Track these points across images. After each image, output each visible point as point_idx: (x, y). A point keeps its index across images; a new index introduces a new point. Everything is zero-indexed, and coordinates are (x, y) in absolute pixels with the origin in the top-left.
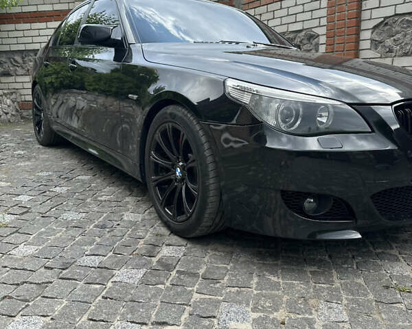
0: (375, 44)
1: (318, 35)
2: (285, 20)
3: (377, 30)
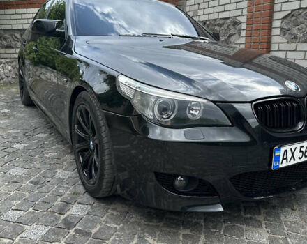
0: (284, 31)
1: (241, 23)
2: (217, 9)
3: (285, 20)
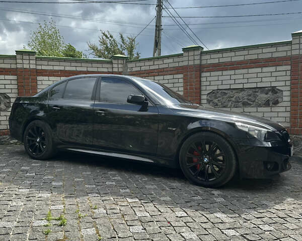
3: (209, 95)
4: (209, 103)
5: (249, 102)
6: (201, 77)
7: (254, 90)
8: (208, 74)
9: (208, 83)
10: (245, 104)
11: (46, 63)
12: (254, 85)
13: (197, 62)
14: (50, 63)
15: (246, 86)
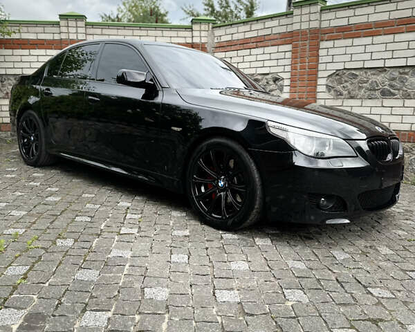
0: (329, 88)
1: (283, 79)
2: (253, 65)
3: (330, 79)
4: (329, 92)
5: (392, 91)
6: (318, 49)
7: (401, 70)
8: (330, 44)
9: (329, 59)
10: (386, 94)
11: (98, 31)
12: (402, 63)
13: (315, 25)
14: (105, 31)
15: (389, 63)
